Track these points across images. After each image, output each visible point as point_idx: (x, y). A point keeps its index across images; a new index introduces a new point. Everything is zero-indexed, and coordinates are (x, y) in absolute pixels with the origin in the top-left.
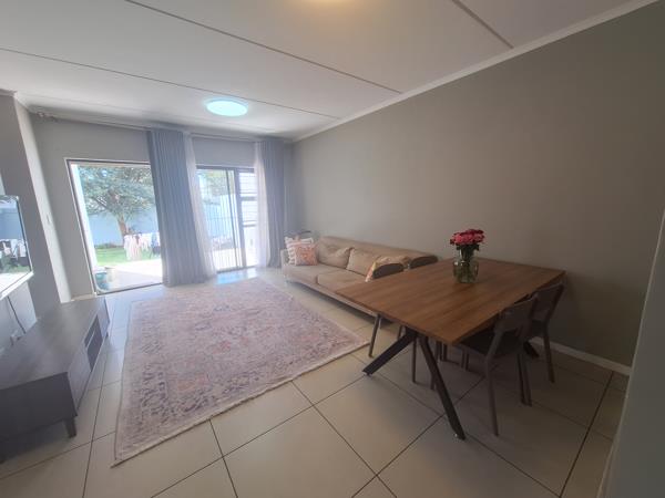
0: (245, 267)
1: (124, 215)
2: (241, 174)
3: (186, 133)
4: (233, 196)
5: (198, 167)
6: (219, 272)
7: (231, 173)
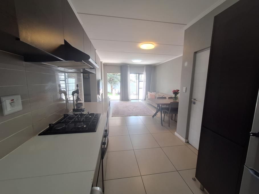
0: (138, 99)
1: (112, 84)
2: (140, 75)
3: (128, 65)
4: (138, 80)
5: (130, 73)
6: (132, 100)
7: (138, 75)
